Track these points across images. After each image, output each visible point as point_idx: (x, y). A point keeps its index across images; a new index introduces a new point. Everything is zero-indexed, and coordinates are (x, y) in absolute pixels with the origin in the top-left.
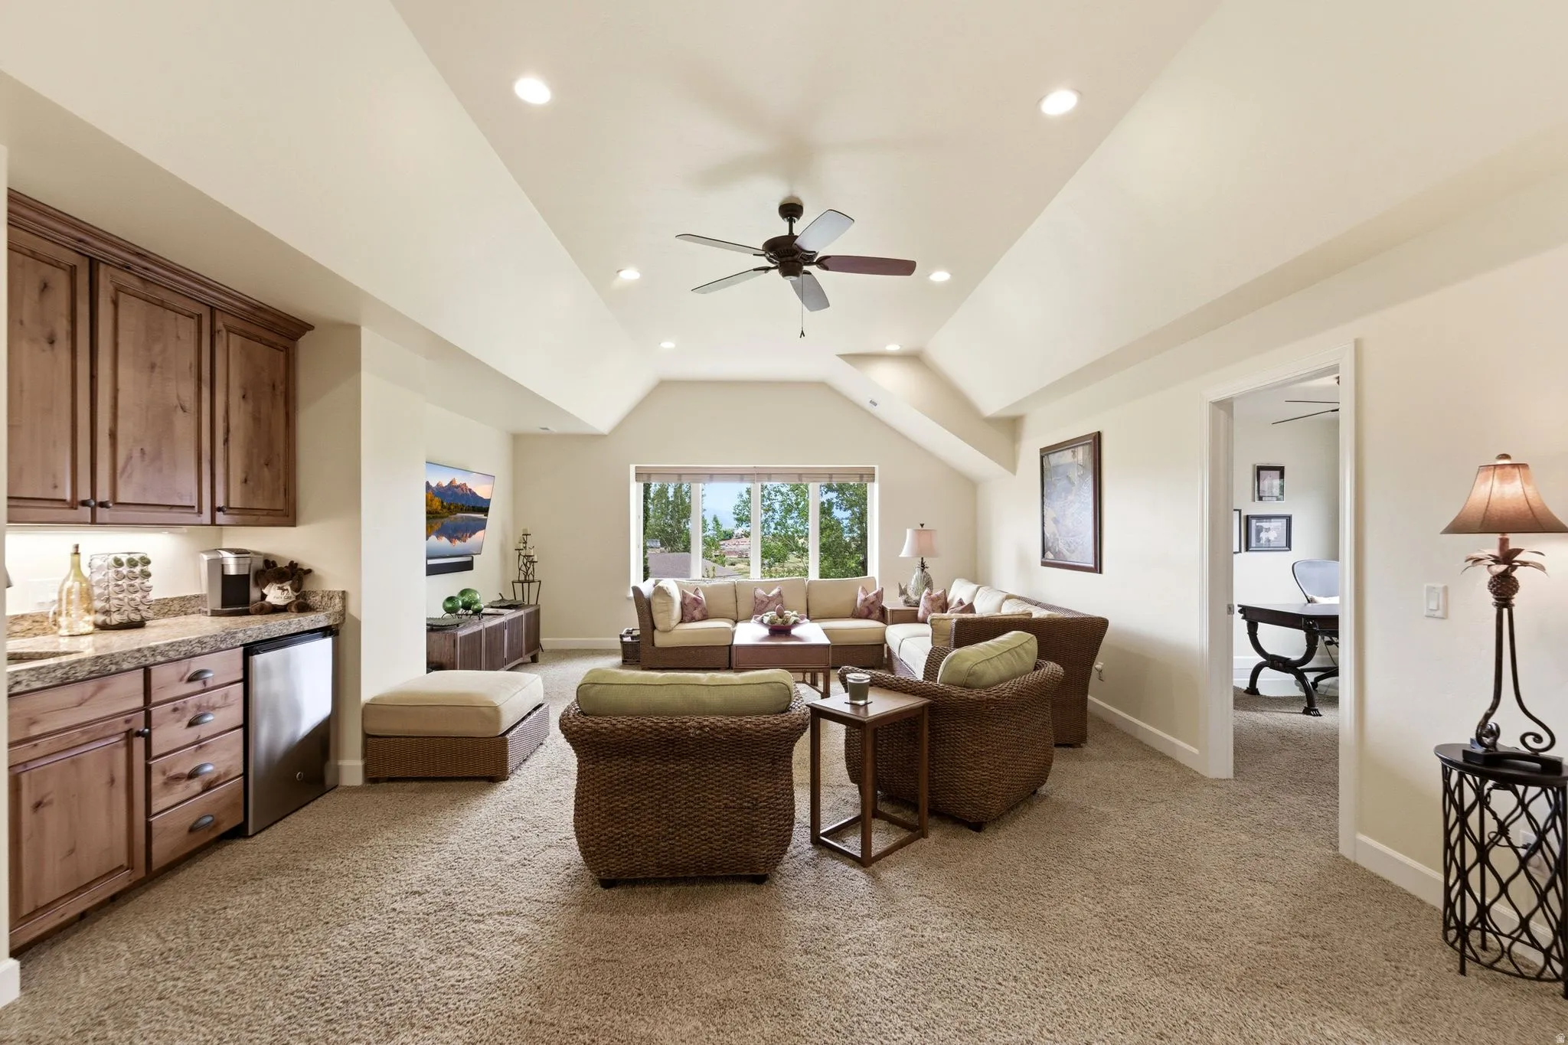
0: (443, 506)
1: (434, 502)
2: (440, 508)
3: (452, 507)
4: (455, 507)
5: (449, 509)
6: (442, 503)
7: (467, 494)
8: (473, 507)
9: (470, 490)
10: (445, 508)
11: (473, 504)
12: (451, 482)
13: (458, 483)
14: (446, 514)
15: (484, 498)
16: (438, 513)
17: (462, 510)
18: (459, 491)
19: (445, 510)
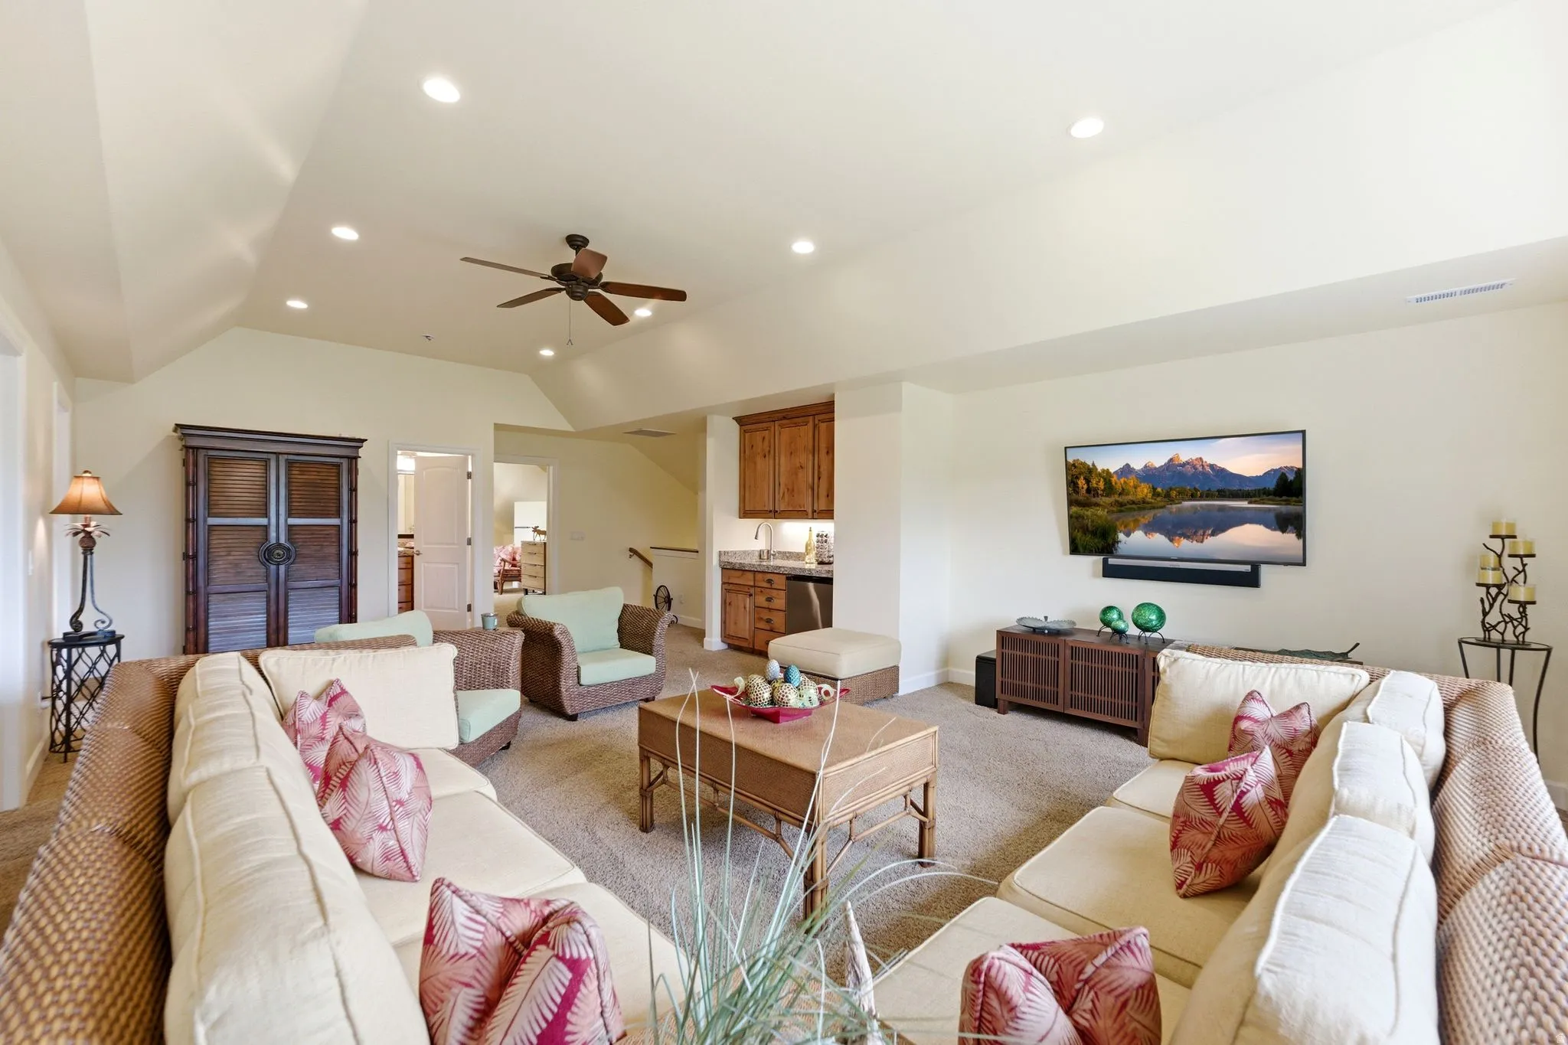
0: (1155, 494)
1: (1139, 489)
2: (1150, 495)
3: (1174, 494)
4: (1179, 493)
5: (1168, 495)
6: (1154, 489)
7: (1204, 474)
8: (1219, 491)
9: (1212, 466)
10: (1159, 495)
11: (1221, 486)
12: (1171, 460)
13: (1184, 459)
14: (1162, 504)
15: (1247, 474)
16: (1148, 503)
17: (1193, 497)
18: (1189, 469)
19: (1159, 499)
